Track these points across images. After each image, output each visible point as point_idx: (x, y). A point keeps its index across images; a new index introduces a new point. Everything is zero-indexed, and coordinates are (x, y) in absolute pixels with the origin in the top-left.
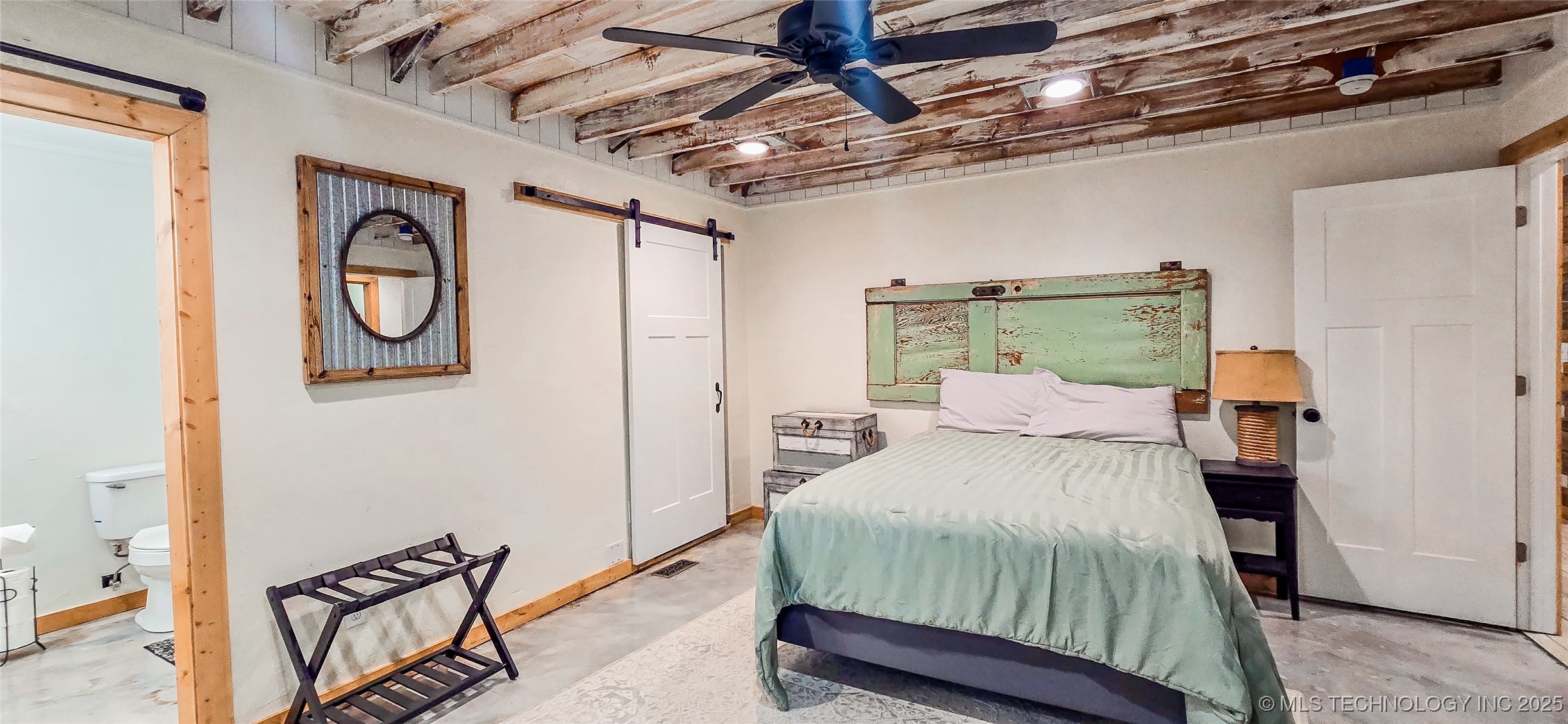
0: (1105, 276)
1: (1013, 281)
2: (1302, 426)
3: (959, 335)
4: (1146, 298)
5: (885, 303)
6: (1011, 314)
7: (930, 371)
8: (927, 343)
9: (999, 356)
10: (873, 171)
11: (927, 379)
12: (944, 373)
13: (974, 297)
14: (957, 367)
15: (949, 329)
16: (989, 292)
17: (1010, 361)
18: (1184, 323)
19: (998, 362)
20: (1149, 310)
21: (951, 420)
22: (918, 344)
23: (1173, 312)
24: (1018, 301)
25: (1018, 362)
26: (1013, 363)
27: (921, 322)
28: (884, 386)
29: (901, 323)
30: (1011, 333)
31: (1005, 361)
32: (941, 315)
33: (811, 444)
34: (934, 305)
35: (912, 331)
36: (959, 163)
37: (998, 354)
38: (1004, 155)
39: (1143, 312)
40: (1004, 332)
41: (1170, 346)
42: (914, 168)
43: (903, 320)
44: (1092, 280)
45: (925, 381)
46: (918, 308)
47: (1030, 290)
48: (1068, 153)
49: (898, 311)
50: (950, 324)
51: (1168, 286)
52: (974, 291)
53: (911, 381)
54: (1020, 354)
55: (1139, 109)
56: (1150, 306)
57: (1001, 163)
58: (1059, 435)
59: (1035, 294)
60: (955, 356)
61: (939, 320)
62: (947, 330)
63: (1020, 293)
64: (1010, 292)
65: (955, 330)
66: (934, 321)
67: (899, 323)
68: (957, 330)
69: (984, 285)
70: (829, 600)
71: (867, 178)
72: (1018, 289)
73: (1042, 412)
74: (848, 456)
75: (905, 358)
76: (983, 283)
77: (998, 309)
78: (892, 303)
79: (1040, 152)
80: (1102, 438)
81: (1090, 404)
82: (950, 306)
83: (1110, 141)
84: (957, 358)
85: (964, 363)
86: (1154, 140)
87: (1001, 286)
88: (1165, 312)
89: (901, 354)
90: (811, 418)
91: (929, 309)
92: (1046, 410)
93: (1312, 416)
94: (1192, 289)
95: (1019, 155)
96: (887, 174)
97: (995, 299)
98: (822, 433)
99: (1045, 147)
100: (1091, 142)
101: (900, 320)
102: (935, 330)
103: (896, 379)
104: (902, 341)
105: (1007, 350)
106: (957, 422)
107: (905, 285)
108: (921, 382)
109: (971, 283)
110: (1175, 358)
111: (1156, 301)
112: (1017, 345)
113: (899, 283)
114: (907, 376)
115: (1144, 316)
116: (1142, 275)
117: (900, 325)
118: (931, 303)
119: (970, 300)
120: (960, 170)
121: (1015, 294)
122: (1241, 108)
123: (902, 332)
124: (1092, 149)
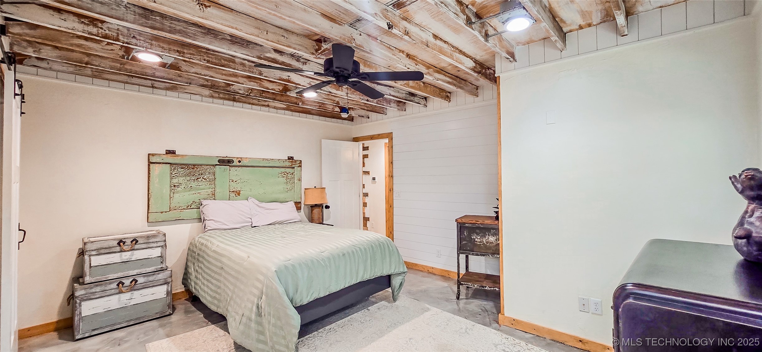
0: (273, 159)
1: (237, 158)
2: (325, 210)
3: (210, 183)
4: (285, 169)
5: (163, 163)
6: (236, 173)
7: (193, 202)
8: (192, 187)
9: (230, 193)
10: (157, 84)
11: (191, 206)
12: (204, 202)
13: (219, 164)
14: (208, 199)
15: (205, 179)
16: (226, 162)
17: (235, 195)
18: (296, 179)
19: (230, 196)
20: (286, 173)
21: (217, 226)
22: (186, 187)
23: (292, 174)
24: (239, 167)
25: (239, 195)
26: (237, 195)
27: (188, 175)
28: (162, 212)
29: (175, 175)
30: (236, 181)
31: (233, 195)
32: (200, 172)
33: (126, 256)
34: (196, 166)
35: (181, 180)
36: (212, 97)
37: (230, 192)
38: (234, 100)
39: (284, 174)
40: (232, 181)
41: (291, 187)
42: (186, 91)
43: (175, 174)
44: (268, 161)
45: (189, 207)
46: (186, 168)
47: (244, 163)
48: (259, 107)
49: (172, 169)
50: (205, 177)
51: (292, 165)
52: (219, 161)
53: (180, 208)
54: (240, 191)
55: (299, 103)
56: (286, 172)
57: (231, 103)
58: (268, 224)
59: (247, 165)
60: (207, 193)
61: (199, 174)
62: (203, 180)
63: (240, 163)
64: (236, 163)
65: (208, 180)
66: (195, 175)
67: (173, 176)
68: (209, 180)
69: (224, 159)
70: (309, 297)
71: (153, 87)
72: (240, 162)
73: (256, 216)
74: (159, 257)
75: (176, 196)
76: (223, 157)
77: (230, 170)
78: (169, 163)
79: (249, 104)
80: (282, 223)
81: (274, 210)
82: (206, 167)
83: (275, 108)
84: (209, 194)
85: (213, 196)
86: (287, 112)
87: (232, 160)
88: (290, 174)
89: (174, 193)
90: (127, 238)
91: (193, 169)
92: (257, 215)
93: (327, 207)
94: (298, 167)
95: (240, 102)
96: (167, 89)
97: (229, 165)
98: (137, 246)
99: (252, 102)
100: (268, 106)
101: (174, 173)
102: (196, 180)
103: (170, 208)
104: (174, 186)
105: (234, 190)
106: (220, 226)
107: (175, 154)
108: (187, 208)
109: (217, 157)
110: (293, 190)
111: (288, 170)
112: (238, 187)
113: (171, 152)
114: (178, 205)
115: (284, 176)
116: (284, 160)
117: (174, 176)
118: (194, 165)
119: (216, 165)
120: (211, 100)
121: (238, 164)
122: (310, 110)
123: (175, 181)
124: (267, 109)
